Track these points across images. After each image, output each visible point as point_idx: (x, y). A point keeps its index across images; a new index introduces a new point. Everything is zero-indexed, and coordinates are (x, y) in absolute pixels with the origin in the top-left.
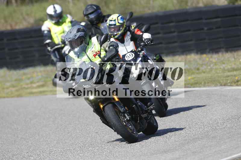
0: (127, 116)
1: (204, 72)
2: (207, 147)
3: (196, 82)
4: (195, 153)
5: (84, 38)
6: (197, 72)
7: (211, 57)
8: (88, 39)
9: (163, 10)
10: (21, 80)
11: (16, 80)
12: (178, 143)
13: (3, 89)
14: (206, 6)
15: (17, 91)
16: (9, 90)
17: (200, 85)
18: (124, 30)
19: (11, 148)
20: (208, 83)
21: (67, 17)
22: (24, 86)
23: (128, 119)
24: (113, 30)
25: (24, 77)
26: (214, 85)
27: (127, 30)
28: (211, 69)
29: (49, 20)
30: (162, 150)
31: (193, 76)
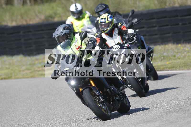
0: (101, 98)
1: (179, 59)
2: (181, 118)
3: (173, 66)
4: (172, 122)
5: (69, 35)
6: (174, 58)
7: (185, 47)
8: (72, 35)
9: (147, 9)
10: (34, 64)
11: (30, 65)
12: (159, 115)
13: (20, 71)
14: (180, 6)
15: (31, 73)
16: (24, 73)
17: (176, 69)
18: (113, 27)
19: (26, 119)
20: (182, 67)
21: (86, 13)
22: (36, 69)
23: (102, 101)
24: (104, 26)
25: (36, 62)
26: (187, 69)
27: (115, 26)
28: (185, 56)
29: (71, 16)
30: (145, 120)
31: (170, 62)
